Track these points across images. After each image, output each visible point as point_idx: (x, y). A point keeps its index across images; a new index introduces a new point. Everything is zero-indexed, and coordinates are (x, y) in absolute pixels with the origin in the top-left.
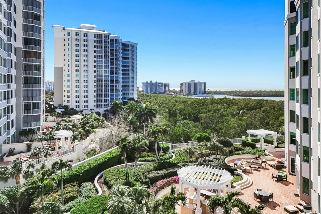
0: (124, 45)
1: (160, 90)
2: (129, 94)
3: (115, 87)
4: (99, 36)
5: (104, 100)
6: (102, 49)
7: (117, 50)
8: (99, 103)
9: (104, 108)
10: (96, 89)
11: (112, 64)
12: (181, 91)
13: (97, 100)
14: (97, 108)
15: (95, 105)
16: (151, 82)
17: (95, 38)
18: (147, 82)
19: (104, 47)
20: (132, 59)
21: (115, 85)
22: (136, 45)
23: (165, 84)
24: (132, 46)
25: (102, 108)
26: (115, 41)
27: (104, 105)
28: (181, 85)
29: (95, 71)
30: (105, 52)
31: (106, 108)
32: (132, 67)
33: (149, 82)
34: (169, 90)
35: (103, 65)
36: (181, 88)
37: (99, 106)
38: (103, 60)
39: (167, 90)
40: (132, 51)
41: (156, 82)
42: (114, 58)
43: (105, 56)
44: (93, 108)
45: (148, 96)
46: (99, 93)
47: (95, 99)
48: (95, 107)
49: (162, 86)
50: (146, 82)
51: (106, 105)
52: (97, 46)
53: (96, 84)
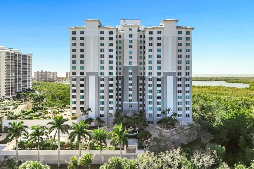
0: (23, 56)
1: (49, 78)
2: (27, 86)
3: (18, 82)
4: (8, 53)
5: (12, 91)
6: (10, 61)
7: (19, 60)
8: (8, 93)
9: (11, 95)
10: (6, 84)
11: (16, 69)
12: (66, 77)
13: (7, 91)
14: (7, 95)
15: (5, 94)
16: (42, 71)
17: (5, 54)
18: (39, 71)
19: (12, 60)
20: (29, 64)
21: (18, 81)
22: (31, 55)
23: (54, 73)
24: (29, 57)
25: (10, 95)
26: (18, 55)
27: (12, 94)
28: (66, 73)
29: (5, 74)
30: (12, 63)
31: (13, 95)
32: (29, 69)
33: (40, 71)
34: (57, 77)
35: (11, 70)
36: (66, 76)
37: (8, 94)
38: (11, 67)
39: (55, 77)
40: (29, 59)
41: (46, 72)
42: (18, 65)
43: (12, 65)
44: (4, 95)
45: (39, 84)
46: (8, 87)
47: (6, 90)
48: (5, 95)
49: (51, 74)
50: (37, 72)
51: (13, 93)
52: (7, 60)
53: (6, 81)
